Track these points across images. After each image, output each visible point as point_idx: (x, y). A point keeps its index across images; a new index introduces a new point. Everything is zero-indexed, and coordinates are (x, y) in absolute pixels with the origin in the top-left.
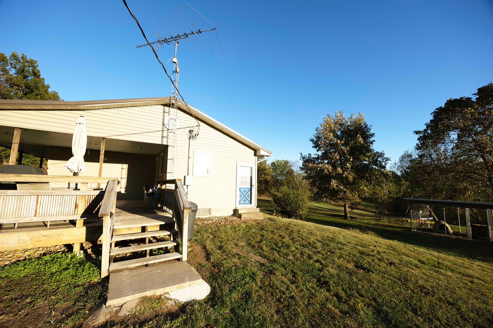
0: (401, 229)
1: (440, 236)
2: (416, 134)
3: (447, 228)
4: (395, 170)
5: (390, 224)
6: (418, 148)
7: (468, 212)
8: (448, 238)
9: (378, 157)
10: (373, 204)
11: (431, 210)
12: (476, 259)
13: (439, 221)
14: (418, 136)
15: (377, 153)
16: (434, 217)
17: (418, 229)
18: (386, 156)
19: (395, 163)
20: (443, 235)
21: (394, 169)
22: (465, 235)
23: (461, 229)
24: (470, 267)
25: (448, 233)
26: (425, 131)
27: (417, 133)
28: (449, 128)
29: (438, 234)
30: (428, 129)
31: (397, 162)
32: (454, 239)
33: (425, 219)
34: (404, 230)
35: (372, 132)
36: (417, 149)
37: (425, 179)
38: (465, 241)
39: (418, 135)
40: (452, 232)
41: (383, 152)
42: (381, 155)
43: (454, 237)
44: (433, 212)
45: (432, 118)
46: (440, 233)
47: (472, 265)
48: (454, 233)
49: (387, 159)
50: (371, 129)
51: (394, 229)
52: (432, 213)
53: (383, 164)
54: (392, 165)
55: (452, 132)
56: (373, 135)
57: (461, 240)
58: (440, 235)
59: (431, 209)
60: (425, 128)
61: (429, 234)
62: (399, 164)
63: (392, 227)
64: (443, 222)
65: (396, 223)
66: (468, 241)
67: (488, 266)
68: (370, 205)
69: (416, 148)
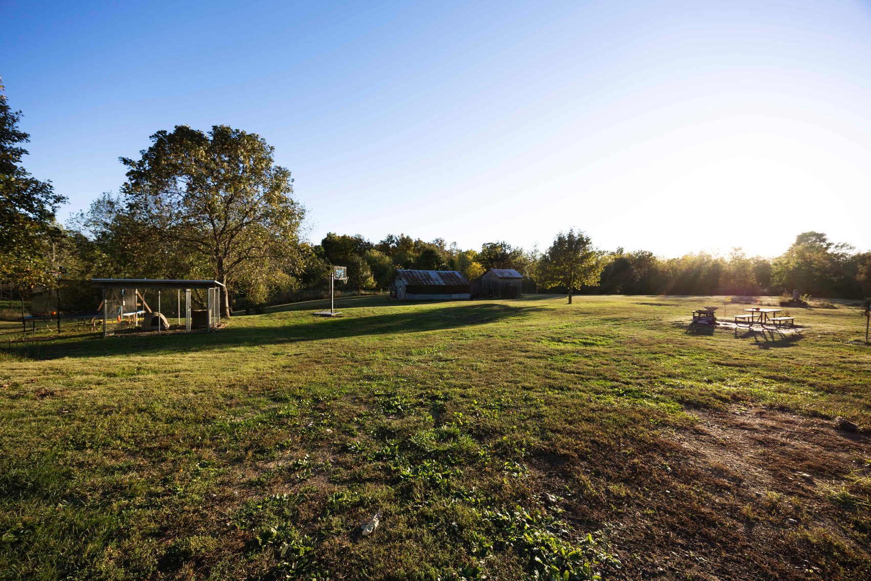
0: (84, 338)
1: (152, 335)
2: (125, 164)
3: (162, 321)
4: (78, 227)
5: (61, 334)
6: (127, 190)
7: (189, 293)
8: (163, 335)
9: (35, 191)
10: (19, 303)
11: (141, 298)
12: (190, 351)
13: (153, 314)
14: (127, 169)
15: (33, 182)
16: (146, 309)
17: (116, 332)
18: (56, 192)
19: (80, 213)
20: (156, 332)
21: (78, 225)
22: (183, 327)
23: (180, 321)
24: (181, 361)
25: (163, 328)
26: (141, 163)
27: (126, 162)
28: (176, 170)
29: (149, 333)
30: (144, 161)
31: (85, 211)
32: (171, 334)
33: (131, 314)
34: (89, 339)
35: (21, 127)
36: (125, 192)
37: (136, 248)
38: (184, 334)
39: (128, 166)
40: (169, 326)
41: (51, 184)
42: (43, 188)
43: (171, 332)
44: (146, 301)
45: (151, 144)
46: (151, 331)
47: (183, 359)
48: (171, 328)
49: (59, 199)
50: (18, 119)
51: (67, 341)
52: (144, 303)
53: (48, 208)
54: (74, 216)
55: (180, 178)
56: (23, 137)
57: (179, 334)
58: (152, 333)
59: (142, 296)
60: (141, 158)
61: (135, 336)
62: (90, 216)
63: (66, 337)
64: (157, 314)
65: (74, 331)
66: (188, 333)
67: (201, 355)
68: (10, 304)
69: (123, 189)
